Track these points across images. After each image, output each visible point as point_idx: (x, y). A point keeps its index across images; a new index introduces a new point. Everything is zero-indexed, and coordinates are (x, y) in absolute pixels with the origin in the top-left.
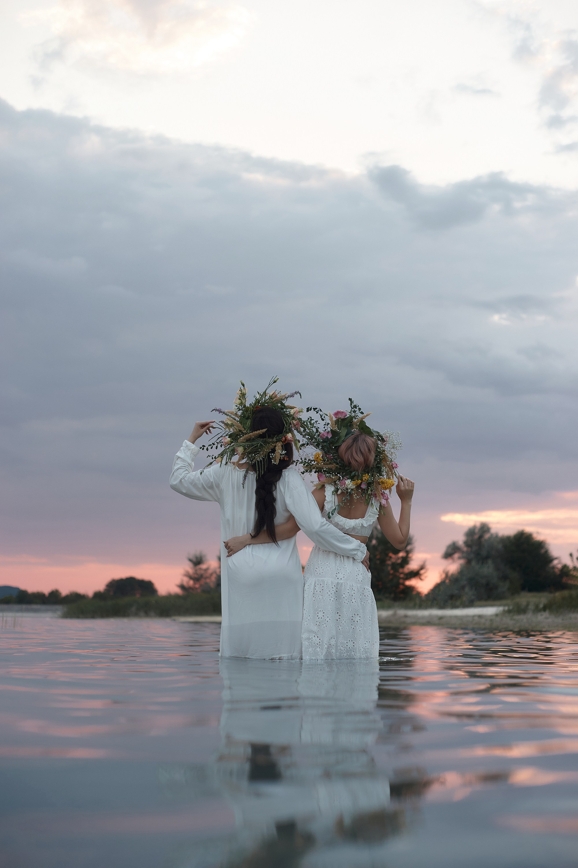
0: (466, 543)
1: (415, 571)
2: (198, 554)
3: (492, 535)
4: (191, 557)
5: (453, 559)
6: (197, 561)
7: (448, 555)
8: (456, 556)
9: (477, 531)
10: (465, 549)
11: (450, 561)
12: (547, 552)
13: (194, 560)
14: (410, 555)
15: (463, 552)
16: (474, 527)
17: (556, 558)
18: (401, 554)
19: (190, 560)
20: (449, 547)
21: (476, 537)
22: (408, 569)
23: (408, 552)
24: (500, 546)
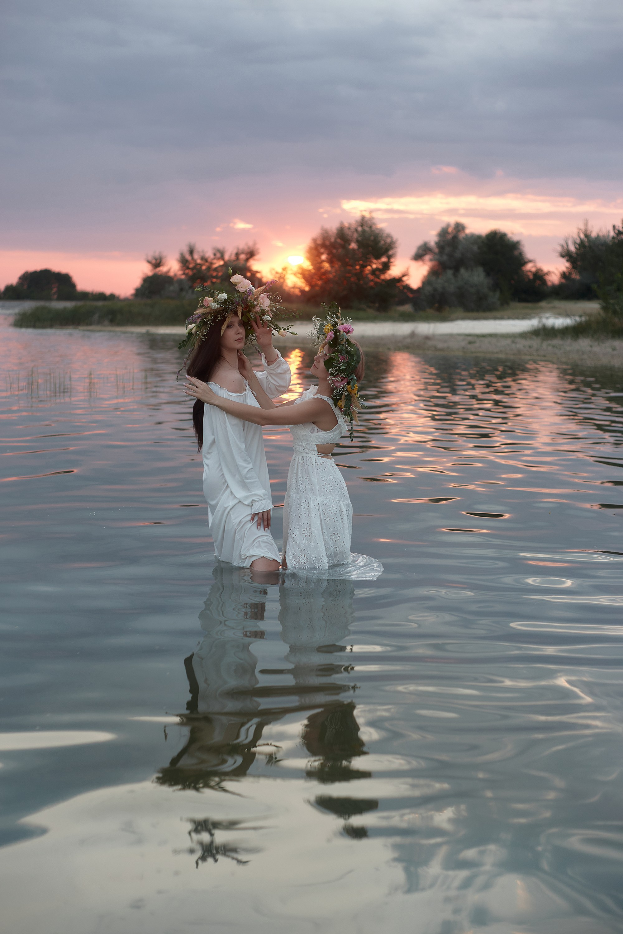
0: (438, 244)
1: (397, 277)
2: (157, 254)
3: (466, 235)
4: (150, 258)
5: (423, 260)
6: (157, 263)
7: (418, 257)
8: (427, 257)
9: (450, 230)
10: (437, 250)
11: (420, 263)
12: (521, 254)
13: (154, 262)
14: (392, 260)
15: (435, 254)
16: (448, 225)
17: (530, 261)
18: (384, 259)
19: (149, 262)
20: (420, 248)
21: (449, 237)
22: (390, 275)
23: (389, 257)
24: (475, 248)
